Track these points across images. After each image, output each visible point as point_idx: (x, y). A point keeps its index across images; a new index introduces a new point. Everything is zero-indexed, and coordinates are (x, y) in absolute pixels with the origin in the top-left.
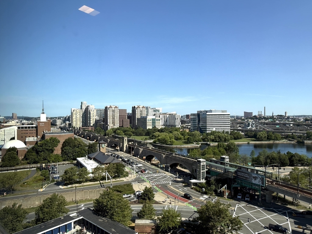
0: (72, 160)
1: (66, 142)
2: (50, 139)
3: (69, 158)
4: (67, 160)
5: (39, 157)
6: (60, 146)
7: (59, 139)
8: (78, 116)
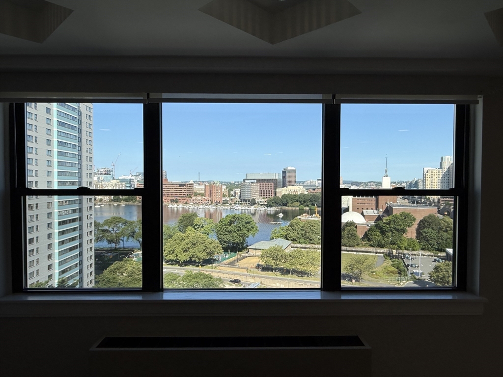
0: (436, 250)
1: (425, 221)
2: (401, 215)
3: (432, 247)
4: (428, 250)
5: (386, 239)
6: (415, 226)
7: (414, 215)
8: (436, 180)
